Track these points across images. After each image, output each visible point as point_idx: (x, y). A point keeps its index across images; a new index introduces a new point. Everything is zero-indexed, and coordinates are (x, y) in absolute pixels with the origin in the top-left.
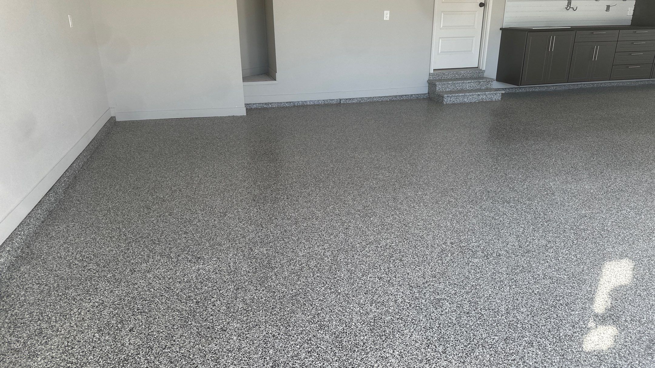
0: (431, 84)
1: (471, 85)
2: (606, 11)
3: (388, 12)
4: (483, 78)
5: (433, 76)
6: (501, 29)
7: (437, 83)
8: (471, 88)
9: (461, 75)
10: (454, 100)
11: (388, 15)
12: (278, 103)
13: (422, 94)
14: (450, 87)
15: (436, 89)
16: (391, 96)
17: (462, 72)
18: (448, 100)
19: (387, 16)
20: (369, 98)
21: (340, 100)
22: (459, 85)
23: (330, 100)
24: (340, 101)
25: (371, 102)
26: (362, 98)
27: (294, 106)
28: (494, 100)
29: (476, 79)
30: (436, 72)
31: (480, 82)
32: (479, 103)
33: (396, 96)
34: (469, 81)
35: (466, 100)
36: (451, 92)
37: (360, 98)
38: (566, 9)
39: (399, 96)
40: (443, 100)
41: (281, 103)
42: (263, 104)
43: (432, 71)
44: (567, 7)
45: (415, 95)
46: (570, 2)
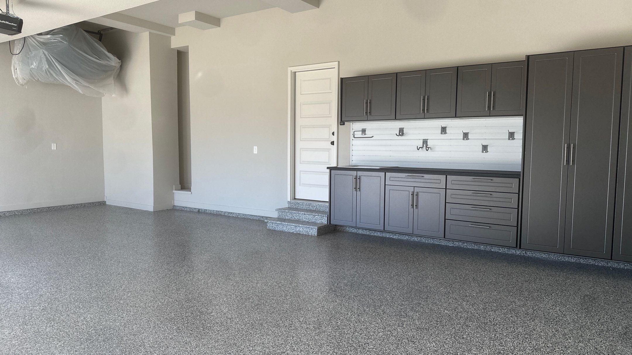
5: (290, 204)
7: (279, 210)
10: (275, 227)
11: (257, 150)
12: (188, 207)
14: (289, 215)
19: (255, 150)
30: (294, 201)
35: (285, 228)
43: (290, 200)
46: (425, 142)
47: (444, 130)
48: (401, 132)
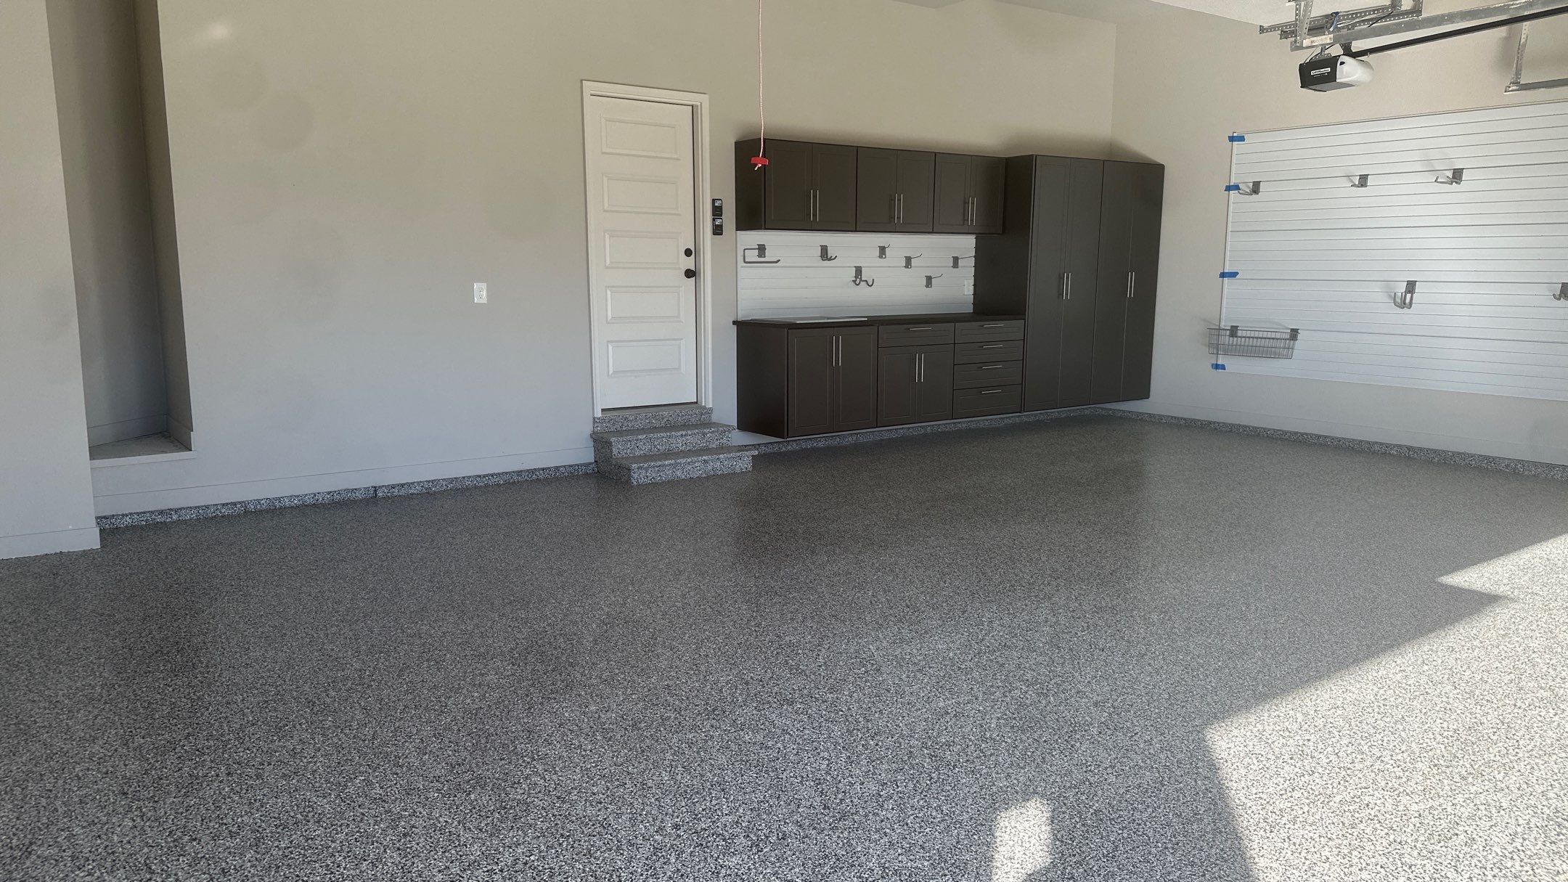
0: (600, 442)
1: (687, 440)
2: (927, 286)
3: (484, 286)
4: (709, 424)
5: (602, 423)
6: (734, 323)
7: (613, 439)
8: (688, 448)
9: (663, 419)
10: (654, 475)
11: (484, 293)
12: (199, 507)
13: (582, 465)
14: (642, 445)
15: (611, 452)
16: (506, 473)
17: (666, 413)
18: (640, 475)
19: (480, 293)
20: (451, 481)
21: (375, 489)
22: (663, 441)
23: (347, 490)
24: (375, 491)
25: (457, 489)
26: (433, 481)
27: (246, 512)
28: (738, 470)
29: (695, 426)
30: (609, 414)
31: (704, 434)
32: (708, 478)
33: (519, 473)
34: (681, 433)
35: (679, 473)
36: (646, 458)
37: (429, 482)
38: (853, 283)
39: (528, 471)
40: (630, 476)
41: (207, 507)
42: (152, 512)
43: (599, 414)
44: (854, 279)
45: (564, 466)
46: (859, 271)
47: (882, 250)
48: (824, 254)
